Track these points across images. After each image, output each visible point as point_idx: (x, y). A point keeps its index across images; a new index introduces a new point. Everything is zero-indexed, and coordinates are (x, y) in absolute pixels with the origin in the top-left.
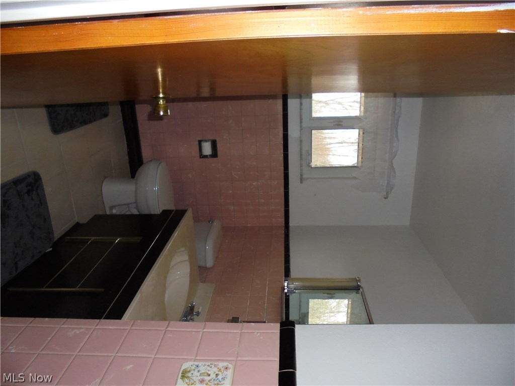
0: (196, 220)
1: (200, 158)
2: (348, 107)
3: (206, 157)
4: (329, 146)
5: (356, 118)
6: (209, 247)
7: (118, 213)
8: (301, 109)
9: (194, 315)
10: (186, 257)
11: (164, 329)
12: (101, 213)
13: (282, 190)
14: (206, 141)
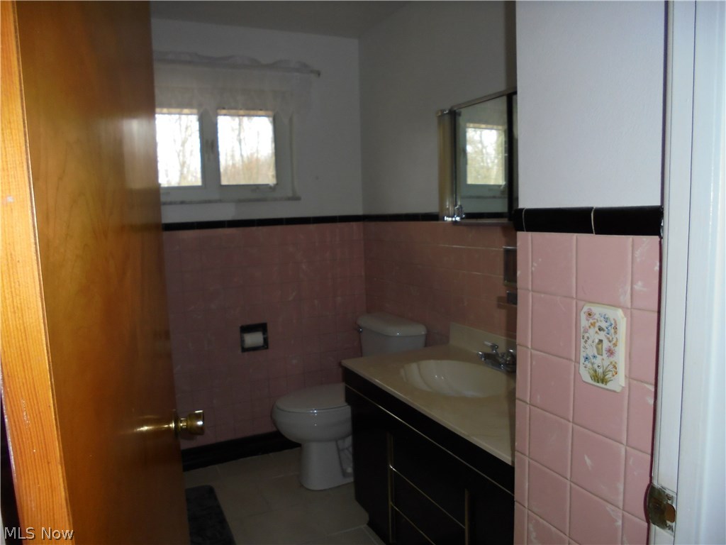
0: (359, 352)
1: (267, 348)
2: (189, 132)
3: (266, 340)
4: (245, 159)
5: (201, 120)
6: (397, 331)
7: (351, 465)
8: (191, 203)
9: (497, 354)
10: (414, 366)
11: (528, 406)
12: (352, 491)
13: (312, 227)
14: (243, 341)
